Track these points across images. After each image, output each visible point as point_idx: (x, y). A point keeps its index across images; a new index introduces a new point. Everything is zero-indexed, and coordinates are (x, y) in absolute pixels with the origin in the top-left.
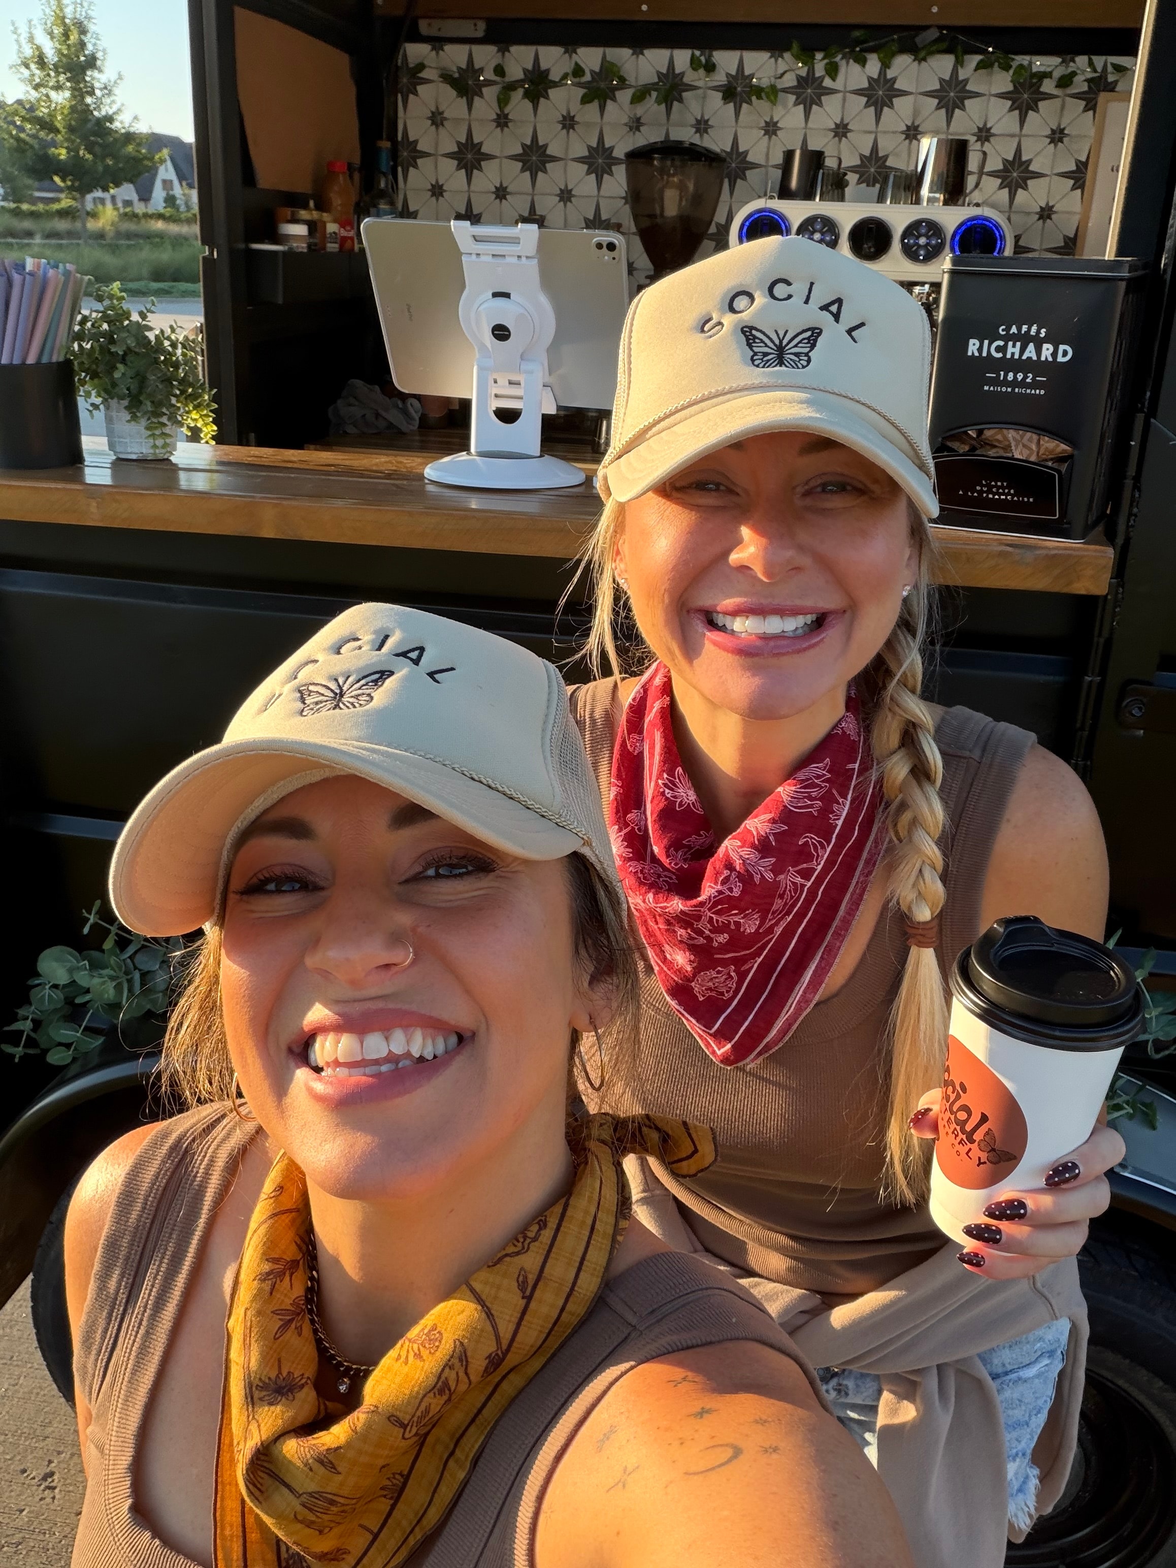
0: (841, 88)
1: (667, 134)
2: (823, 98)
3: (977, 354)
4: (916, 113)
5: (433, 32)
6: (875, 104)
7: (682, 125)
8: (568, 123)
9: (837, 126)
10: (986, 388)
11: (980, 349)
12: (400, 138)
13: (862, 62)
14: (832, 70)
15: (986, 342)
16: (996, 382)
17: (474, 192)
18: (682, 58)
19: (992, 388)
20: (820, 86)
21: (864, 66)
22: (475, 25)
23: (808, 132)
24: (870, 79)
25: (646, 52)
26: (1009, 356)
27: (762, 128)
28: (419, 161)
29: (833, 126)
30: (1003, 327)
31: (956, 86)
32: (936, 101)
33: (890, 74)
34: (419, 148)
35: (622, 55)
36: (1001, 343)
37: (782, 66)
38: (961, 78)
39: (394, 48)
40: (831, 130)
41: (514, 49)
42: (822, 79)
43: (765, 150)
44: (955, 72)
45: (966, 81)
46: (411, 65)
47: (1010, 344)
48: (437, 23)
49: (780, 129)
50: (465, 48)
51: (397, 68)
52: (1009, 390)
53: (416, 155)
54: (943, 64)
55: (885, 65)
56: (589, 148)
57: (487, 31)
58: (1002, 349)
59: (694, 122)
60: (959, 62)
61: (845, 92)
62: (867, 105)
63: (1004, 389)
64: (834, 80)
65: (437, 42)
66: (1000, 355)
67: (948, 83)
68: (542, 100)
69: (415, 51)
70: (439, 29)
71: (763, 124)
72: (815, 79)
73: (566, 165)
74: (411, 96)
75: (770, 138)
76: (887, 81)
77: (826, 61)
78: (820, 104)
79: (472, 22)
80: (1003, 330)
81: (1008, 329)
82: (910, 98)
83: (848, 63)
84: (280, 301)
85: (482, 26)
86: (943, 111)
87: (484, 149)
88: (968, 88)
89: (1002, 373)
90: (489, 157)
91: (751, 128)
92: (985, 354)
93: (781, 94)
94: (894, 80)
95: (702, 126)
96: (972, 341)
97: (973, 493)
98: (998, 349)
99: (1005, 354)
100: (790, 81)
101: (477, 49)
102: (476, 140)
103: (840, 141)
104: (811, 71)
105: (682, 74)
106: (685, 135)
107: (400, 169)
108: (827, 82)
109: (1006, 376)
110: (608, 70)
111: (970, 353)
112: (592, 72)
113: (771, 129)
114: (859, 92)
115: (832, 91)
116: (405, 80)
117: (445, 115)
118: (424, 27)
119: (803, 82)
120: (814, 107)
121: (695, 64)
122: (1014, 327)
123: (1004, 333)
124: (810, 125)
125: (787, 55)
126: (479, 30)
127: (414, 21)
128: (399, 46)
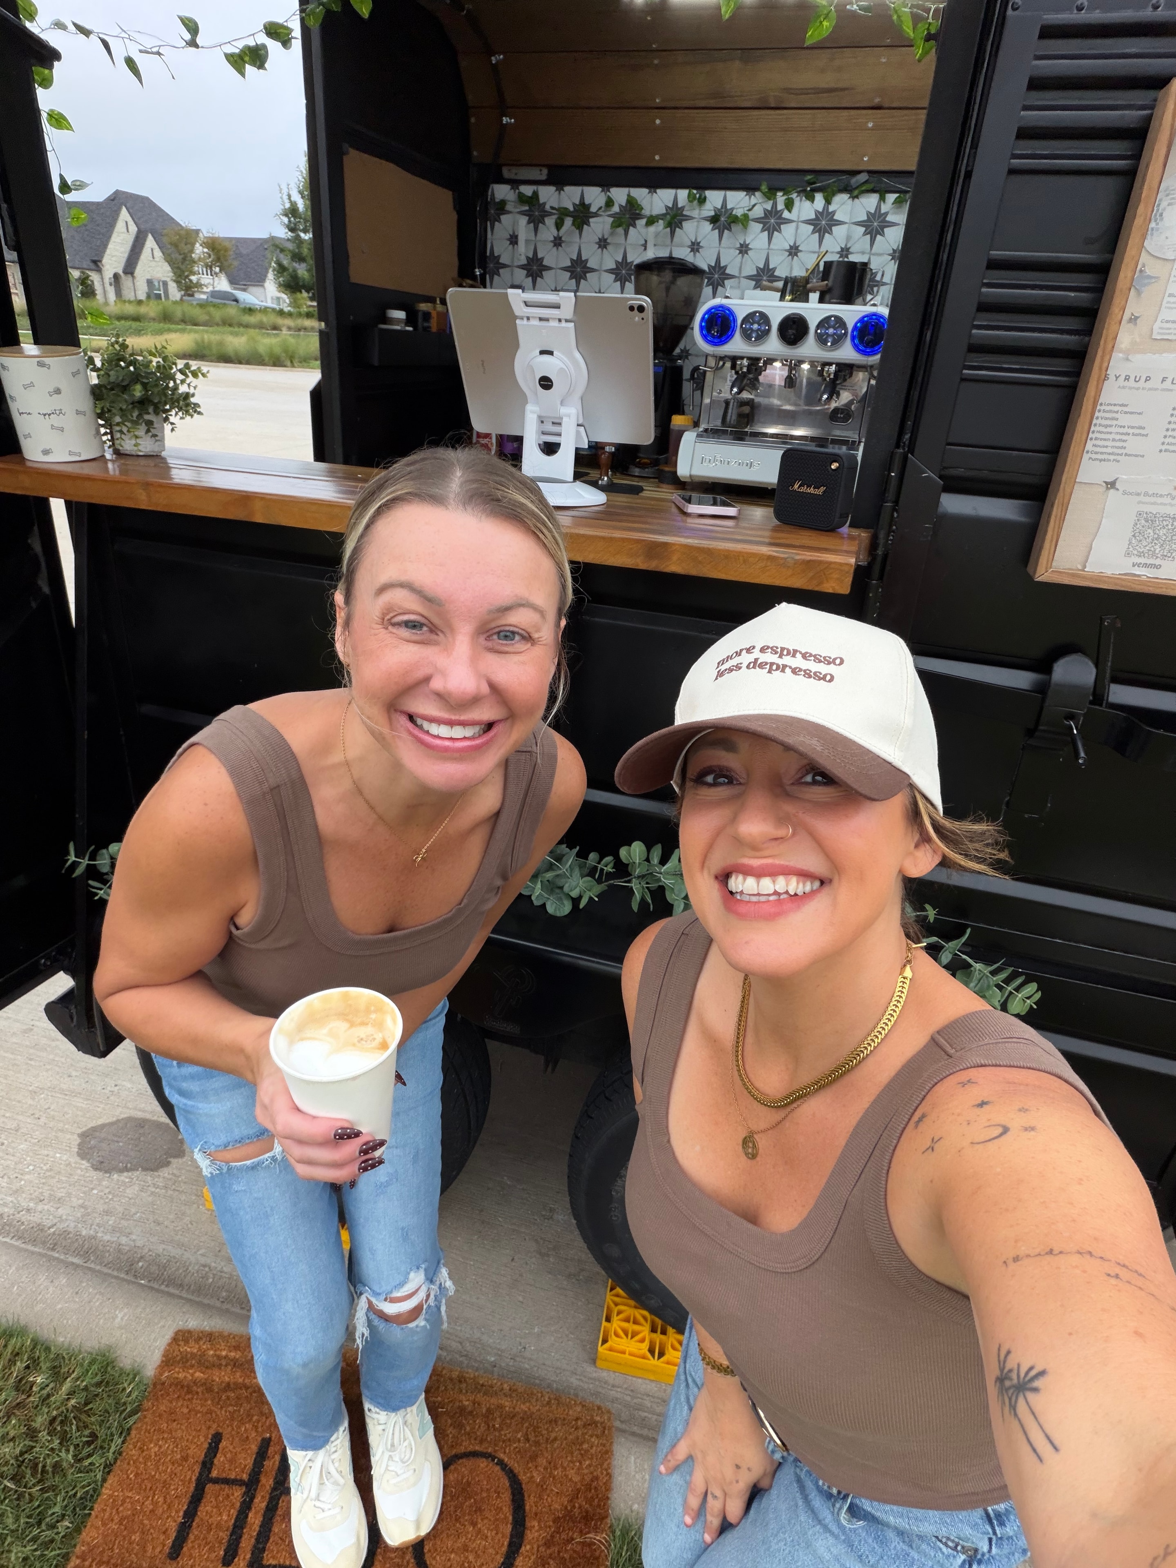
0: (795, 219)
1: (671, 253)
2: (782, 226)
4: (848, 238)
5: (513, 176)
6: (819, 231)
7: (681, 245)
8: (603, 243)
9: (791, 247)
12: (488, 254)
13: (812, 199)
14: (789, 205)
18: (683, 194)
20: (780, 217)
21: (813, 202)
22: (541, 171)
23: (770, 252)
24: (817, 212)
25: (658, 191)
27: (737, 249)
28: (501, 271)
29: (788, 248)
31: (879, 217)
32: (863, 229)
33: (831, 208)
34: (501, 261)
35: (640, 194)
37: (754, 200)
38: (883, 211)
39: (484, 187)
40: (786, 250)
41: (567, 188)
42: (782, 211)
43: (739, 265)
44: (878, 207)
45: (886, 214)
46: (497, 200)
48: (514, 170)
49: (751, 249)
50: (533, 188)
51: (487, 202)
53: (499, 266)
54: (870, 202)
55: (828, 201)
56: (617, 262)
57: (549, 175)
59: (690, 244)
60: (882, 199)
61: (798, 222)
62: (813, 232)
64: (790, 211)
65: (514, 183)
67: (874, 215)
68: (585, 226)
69: (501, 191)
70: (516, 174)
71: (738, 246)
72: (777, 212)
73: (600, 274)
74: (497, 223)
75: (743, 256)
76: (828, 213)
77: (785, 197)
78: (779, 231)
79: (538, 168)
82: (846, 226)
83: (801, 200)
84: (376, 363)
85: (545, 171)
86: (868, 236)
87: (545, 263)
88: (887, 219)
90: (548, 268)
91: (730, 248)
93: (752, 223)
94: (834, 213)
95: (695, 247)
100: (758, 212)
101: (542, 189)
102: (540, 256)
103: (793, 259)
104: (775, 205)
105: (683, 208)
106: (682, 253)
107: (488, 276)
108: (786, 215)
110: (632, 203)
112: (620, 206)
113: (744, 249)
114: (808, 222)
115: (789, 221)
116: (492, 212)
117: (519, 237)
118: (506, 173)
119: (768, 214)
120: (775, 233)
121: (691, 198)
124: (772, 246)
125: (757, 194)
126: (543, 174)
127: (499, 168)
128: (489, 187)
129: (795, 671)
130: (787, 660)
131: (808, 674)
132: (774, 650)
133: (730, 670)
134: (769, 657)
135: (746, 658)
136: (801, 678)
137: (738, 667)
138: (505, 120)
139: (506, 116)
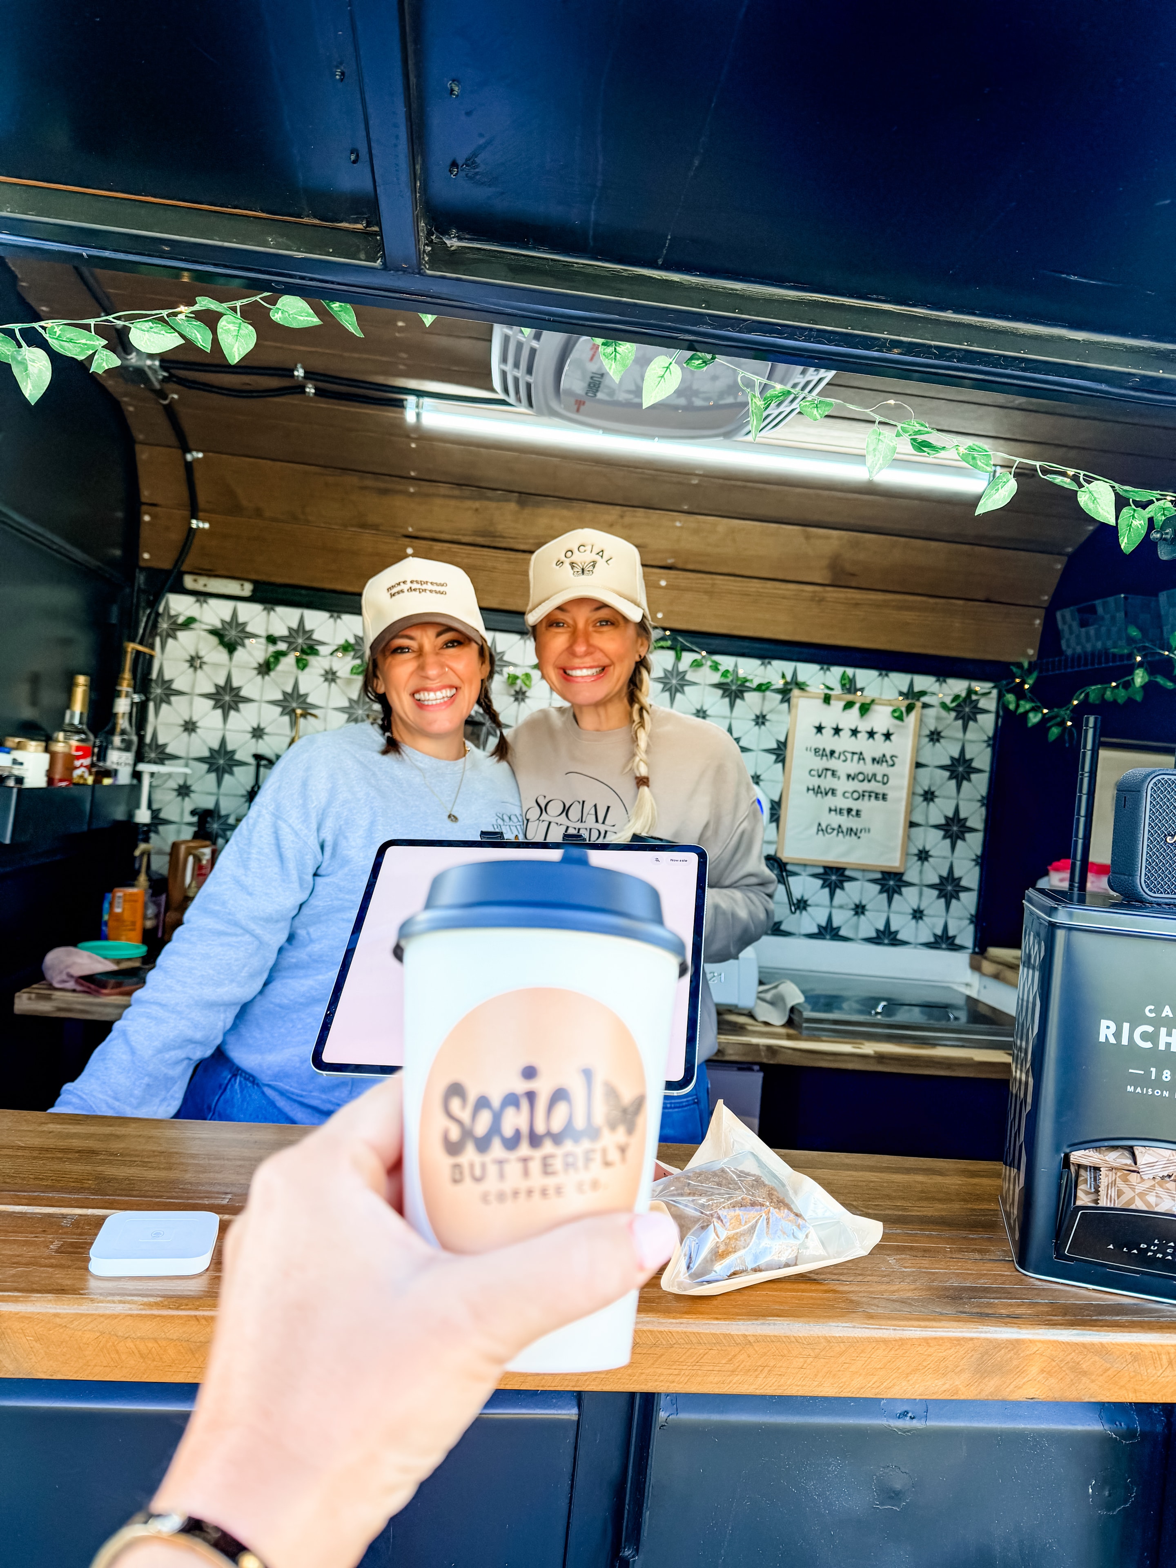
3: (1112, 1040)
5: (198, 587)
8: (330, 677)
10: (1130, 1089)
11: (1118, 1035)
12: (154, 677)
15: (1126, 1026)
16: (1143, 1081)
17: (229, 730)
19: (1139, 1090)
22: (242, 585)
26: (1162, 1047)
28: (173, 698)
30: (1152, 1007)
31: (677, 676)
34: (174, 686)
36: (1150, 1029)
38: (680, 670)
41: (280, 609)
44: (675, 664)
45: (685, 673)
47: (1163, 1031)
48: (201, 580)
50: (230, 604)
51: (158, 615)
52: (1166, 1094)
53: (169, 692)
54: (666, 658)
57: (254, 591)
58: (1152, 1037)
60: (679, 658)
63: (1157, 1092)
65: (202, 596)
66: (1148, 1045)
67: (671, 673)
69: (178, 602)
70: (205, 585)
73: (327, 713)
74: (170, 640)
79: (239, 582)
80: (1150, 1011)
81: (1158, 1010)
85: (248, 586)
86: (669, 694)
87: (243, 693)
88: (686, 678)
89: (1153, 1070)
90: (247, 700)
92: (1125, 1041)
96: (1104, 1023)
97: (1130, 1250)
98: (1145, 1036)
99: (1156, 1042)
101: (243, 607)
102: (235, 685)
109: (1159, 1074)
111: (1102, 1039)
116: (165, 626)
117: (205, 660)
118: (189, 582)
122: (1167, 1008)
123: (1153, 1015)
126: (247, 589)
127: (181, 575)
128: (163, 596)
129: (431, 591)
130: (424, 587)
131: (436, 592)
132: (417, 582)
133: (398, 593)
134: (415, 586)
135: (405, 587)
136: (434, 594)
137: (402, 591)
138: (194, 524)
139: (197, 519)
